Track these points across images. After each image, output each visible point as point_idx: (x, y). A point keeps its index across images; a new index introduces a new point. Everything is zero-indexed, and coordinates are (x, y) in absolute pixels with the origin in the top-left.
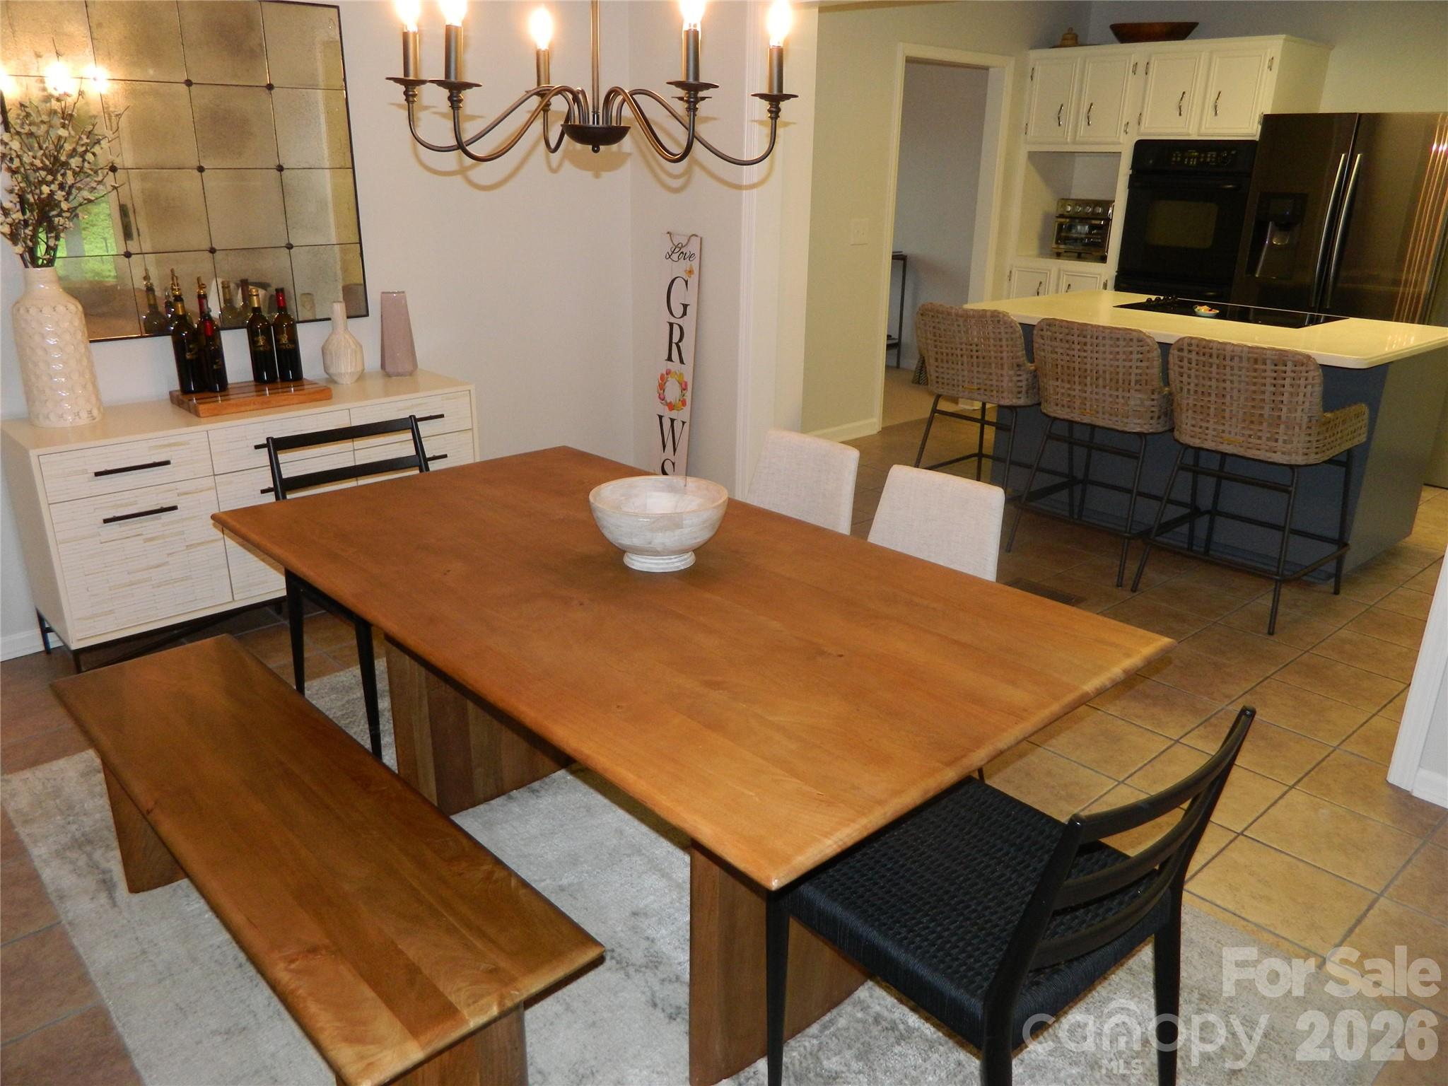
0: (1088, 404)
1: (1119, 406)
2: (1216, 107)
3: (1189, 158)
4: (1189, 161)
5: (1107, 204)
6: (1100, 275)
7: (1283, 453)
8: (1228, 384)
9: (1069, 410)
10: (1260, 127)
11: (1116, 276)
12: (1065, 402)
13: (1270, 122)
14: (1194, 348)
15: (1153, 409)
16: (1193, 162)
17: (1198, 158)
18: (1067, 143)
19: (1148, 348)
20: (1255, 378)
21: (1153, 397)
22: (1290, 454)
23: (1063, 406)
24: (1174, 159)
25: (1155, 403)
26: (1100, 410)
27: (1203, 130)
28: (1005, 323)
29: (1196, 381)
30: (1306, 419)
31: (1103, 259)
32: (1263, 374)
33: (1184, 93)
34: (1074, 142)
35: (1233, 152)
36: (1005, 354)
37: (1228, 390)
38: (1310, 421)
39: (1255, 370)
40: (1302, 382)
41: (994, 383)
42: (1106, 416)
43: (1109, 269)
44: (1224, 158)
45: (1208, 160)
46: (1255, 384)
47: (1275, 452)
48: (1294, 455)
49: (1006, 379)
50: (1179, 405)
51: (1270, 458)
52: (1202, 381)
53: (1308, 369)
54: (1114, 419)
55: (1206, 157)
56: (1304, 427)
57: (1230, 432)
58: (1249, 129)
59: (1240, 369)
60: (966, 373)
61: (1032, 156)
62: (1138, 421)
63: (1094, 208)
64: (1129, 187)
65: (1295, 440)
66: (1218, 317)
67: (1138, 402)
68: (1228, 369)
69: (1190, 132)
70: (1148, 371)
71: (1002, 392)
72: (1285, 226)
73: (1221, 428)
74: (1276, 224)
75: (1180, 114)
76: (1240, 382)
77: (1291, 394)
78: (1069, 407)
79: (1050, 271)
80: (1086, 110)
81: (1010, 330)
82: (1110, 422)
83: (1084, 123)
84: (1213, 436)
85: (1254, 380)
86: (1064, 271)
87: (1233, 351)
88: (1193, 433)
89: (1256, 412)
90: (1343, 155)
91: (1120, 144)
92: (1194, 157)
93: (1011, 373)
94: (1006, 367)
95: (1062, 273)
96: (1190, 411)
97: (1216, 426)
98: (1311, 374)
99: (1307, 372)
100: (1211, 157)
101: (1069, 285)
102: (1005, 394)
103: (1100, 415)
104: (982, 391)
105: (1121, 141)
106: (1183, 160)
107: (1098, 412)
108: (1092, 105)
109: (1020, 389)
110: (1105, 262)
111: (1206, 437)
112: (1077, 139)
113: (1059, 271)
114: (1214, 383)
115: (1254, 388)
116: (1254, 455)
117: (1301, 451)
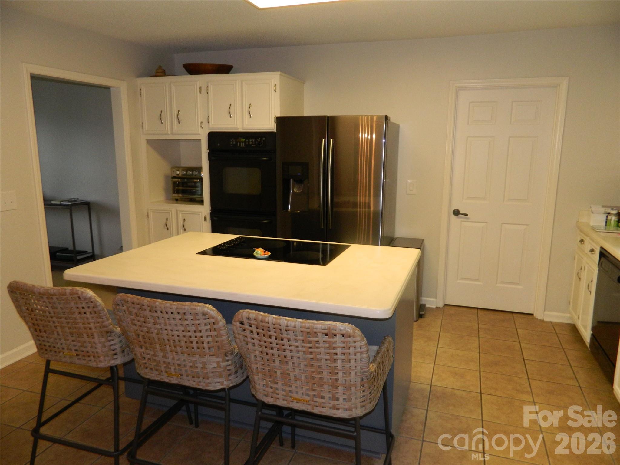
0: (173, 368)
1: (198, 370)
2: (249, 112)
3: (240, 142)
4: (240, 144)
5: (200, 169)
6: (201, 212)
7: (346, 410)
8: (288, 353)
9: (157, 373)
10: (276, 124)
11: (211, 213)
12: (152, 367)
13: (280, 121)
14: (253, 322)
15: (229, 368)
16: (243, 145)
17: (245, 142)
18: (168, 134)
19: (213, 320)
20: (310, 348)
21: (227, 358)
22: (351, 410)
23: (151, 369)
24: (231, 143)
25: (230, 363)
26: (184, 373)
27: (245, 126)
28: (85, 299)
29: (260, 349)
30: (359, 380)
31: (201, 202)
32: (317, 345)
33: (230, 105)
34: (172, 134)
35: (264, 139)
36: (92, 325)
37: (289, 358)
38: (362, 380)
39: (310, 342)
40: (352, 350)
41: (89, 349)
42: (190, 377)
43: (205, 209)
44: (259, 142)
45: (251, 143)
46: (311, 353)
47: (338, 409)
48: (354, 410)
49: (99, 346)
50: (250, 367)
51: (335, 414)
52: (265, 350)
53: (354, 340)
54: (197, 380)
55: (249, 142)
56: (359, 385)
57: (297, 393)
58: (270, 126)
59: (296, 340)
60: (63, 341)
61: (148, 141)
62: (218, 380)
63: (193, 172)
64: (209, 160)
65: (353, 398)
66: (270, 258)
67: (215, 365)
68: (285, 341)
69: (238, 127)
70: (217, 339)
71: (99, 357)
72: (299, 181)
73: (288, 389)
74: (294, 180)
75: (231, 117)
76: (298, 351)
77: (343, 360)
78: (157, 370)
79: (171, 211)
80: (176, 115)
81: (92, 305)
82: (194, 383)
83: (176, 122)
84: (283, 395)
85: (310, 350)
86: (180, 211)
87: (287, 326)
88: (266, 393)
89: (316, 376)
90: (323, 140)
91: (199, 134)
92: (243, 142)
93: (103, 340)
94: (96, 335)
95: (179, 212)
96: (260, 375)
97: (284, 388)
98: (358, 344)
99: (355, 342)
100: (252, 142)
101: (184, 219)
102: (102, 358)
103: (184, 377)
104: (80, 357)
105: (200, 133)
106: (237, 143)
107: (181, 375)
108: (179, 111)
109: (114, 352)
110: (203, 204)
111: (277, 396)
112: (174, 131)
113: (177, 211)
114: (275, 351)
115: (311, 356)
116: (321, 412)
117: (359, 405)
